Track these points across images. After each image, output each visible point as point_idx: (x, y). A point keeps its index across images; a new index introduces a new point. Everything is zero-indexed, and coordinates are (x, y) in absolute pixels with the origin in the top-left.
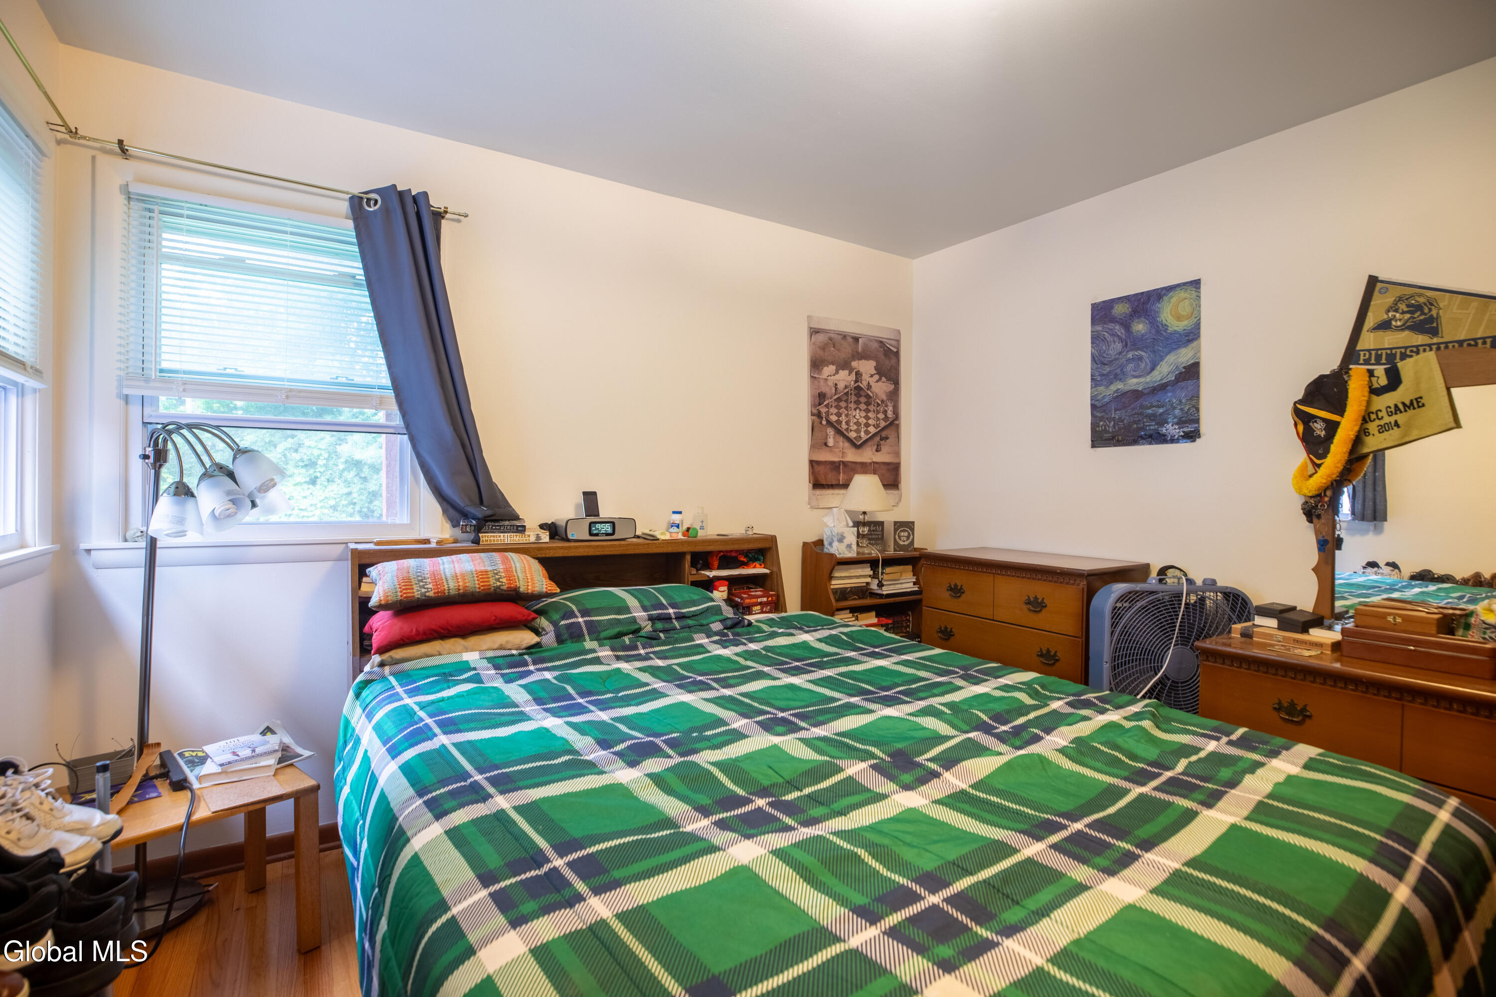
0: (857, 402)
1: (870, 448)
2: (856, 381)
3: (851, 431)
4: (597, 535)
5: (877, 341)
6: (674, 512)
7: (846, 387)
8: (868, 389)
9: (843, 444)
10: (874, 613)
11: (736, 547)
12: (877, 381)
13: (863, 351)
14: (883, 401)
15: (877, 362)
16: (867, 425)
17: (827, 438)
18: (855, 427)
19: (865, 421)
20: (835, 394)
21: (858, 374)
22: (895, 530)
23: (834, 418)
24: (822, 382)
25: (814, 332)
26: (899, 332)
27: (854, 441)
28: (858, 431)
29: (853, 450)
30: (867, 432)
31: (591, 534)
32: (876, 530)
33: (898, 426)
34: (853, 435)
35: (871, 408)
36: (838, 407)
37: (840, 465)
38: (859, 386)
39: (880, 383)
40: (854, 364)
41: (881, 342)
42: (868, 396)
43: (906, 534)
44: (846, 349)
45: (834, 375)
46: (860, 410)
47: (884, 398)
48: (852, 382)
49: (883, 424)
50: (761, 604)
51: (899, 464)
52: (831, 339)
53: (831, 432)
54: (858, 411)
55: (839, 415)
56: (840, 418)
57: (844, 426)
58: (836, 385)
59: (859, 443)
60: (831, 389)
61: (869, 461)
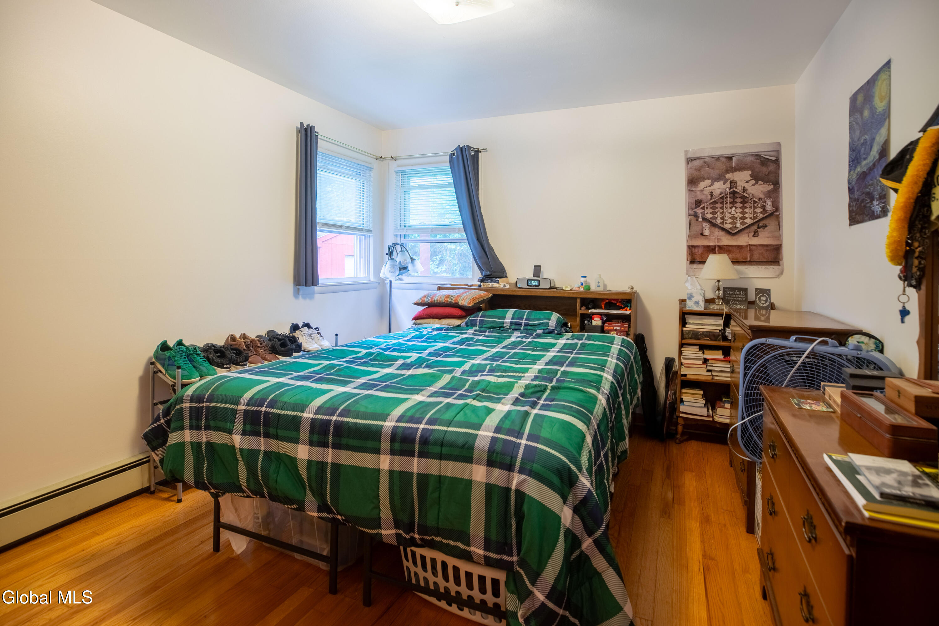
0: (733, 203)
1: (746, 235)
2: (730, 188)
3: (726, 223)
4: (531, 286)
5: (752, 155)
6: (582, 277)
7: (721, 193)
8: (743, 192)
9: (718, 233)
10: (721, 352)
11: (616, 297)
12: (753, 185)
13: (737, 165)
14: (760, 199)
15: (752, 171)
16: (743, 218)
17: (703, 230)
18: (731, 221)
19: (741, 215)
20: (711, 199)
21: (733, 183)
22: (756, 295)
23: (709, 216)
24: (698, 193)
25: (690, 160)
26: (779, 144)
27: (730, 231)
28: (734, 223)
29: (729, 237)
30: (742, 223)
31: (528, 285)
32: (740, 294)
33: (778, 218)
34: (728, 226)
35: (748, 205)
36: (714, 208)
37: (715, 248)
38: (734, 191)
39: (756, 186)
40: (728, 176)
41: (757, 155)
42: (743, 197)
43: (765, 298)
44: (721, 166)
45: (710, 186)
46: (736, 208)
47: (762, 196)
48: (727, 189)
49: (760, 216)
50: (616, 330)
51: (781, 245)
52: (705, 162)
53: (706, 226)
54: (733, 209)
55: (714, 213)
56: (716, 216)
57: (719, 220)
58: (712, 193)
59: (735, 232)
60: (707, 196)
61: (745, 244)
